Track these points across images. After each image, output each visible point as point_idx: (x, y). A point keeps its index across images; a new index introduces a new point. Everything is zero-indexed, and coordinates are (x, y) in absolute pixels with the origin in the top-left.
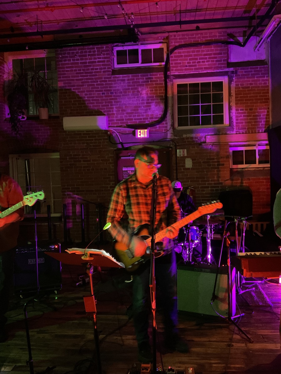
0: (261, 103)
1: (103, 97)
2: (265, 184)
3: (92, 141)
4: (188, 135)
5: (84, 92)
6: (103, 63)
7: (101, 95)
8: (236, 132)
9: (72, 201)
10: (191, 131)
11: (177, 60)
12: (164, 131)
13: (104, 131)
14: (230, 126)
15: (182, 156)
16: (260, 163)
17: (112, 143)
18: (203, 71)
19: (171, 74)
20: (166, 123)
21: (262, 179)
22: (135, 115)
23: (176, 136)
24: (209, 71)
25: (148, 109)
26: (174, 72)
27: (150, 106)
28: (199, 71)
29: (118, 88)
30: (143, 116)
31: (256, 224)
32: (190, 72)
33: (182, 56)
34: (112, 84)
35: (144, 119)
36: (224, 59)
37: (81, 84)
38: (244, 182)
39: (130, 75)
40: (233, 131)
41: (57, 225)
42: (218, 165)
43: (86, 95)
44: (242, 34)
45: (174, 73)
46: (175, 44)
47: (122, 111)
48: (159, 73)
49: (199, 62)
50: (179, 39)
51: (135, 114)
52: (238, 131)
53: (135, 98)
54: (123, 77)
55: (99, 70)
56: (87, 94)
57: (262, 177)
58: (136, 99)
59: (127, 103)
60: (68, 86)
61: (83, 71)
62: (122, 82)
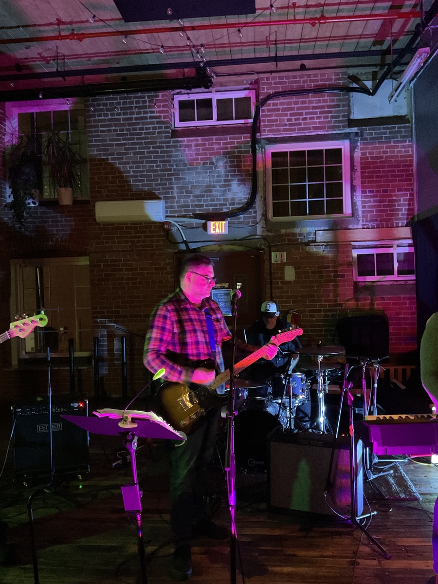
0: (400, 180)
1: (157, 171)
2: (408, 306)
3: (140, 239)
4: (289, 231)
5: (129, 163)
6: (158, 120)
7: (155, 168)
8: (363, 225)
9: (108, 332)
10: (293, 225)
11: (271, 116)
12: (251, 224)
13: (158, 224)
14: (352, 217)
15: (279, 262)
16: (399, 273)
17: (171, 242)
18: (311, 132)
19: (263, 137)
20: (255, 212)
21: (404, 298)
22: (207, 200)
23: (269, 232)
24: (320, 133)
25: (226, 189)
26: (267, 133)
27: (230, 185)
28: (306, 133)
29: (180, 158)
30: (218, 200)
31: (395, 369)
32: (292, 134)
33: (278, 110)
34: (171, 152)
35: (220, 205)
36: (343, 114)
37: (124, 151)
38: (376, 302)
39: (200, 138)
40: (358, 224)
41: (84, 369)
42: (336, 276)
43: (130, 167)
44: (370, 77)
45: (267, 135)
46: (269, 91)
47: (187, 192)
48: (244, 135)
49: (305, 119)
50: (275, 83)
51: (207, 197)
52: (365, 225)
53: (206, 173)
54: (188, 141)
55: (151, 131)
56: (132, 167)
57: (403, 296)
58: (209, 174)
59: (194, 181)
60: (104, 155)
61: (126, 132)
62: (187, 149)
